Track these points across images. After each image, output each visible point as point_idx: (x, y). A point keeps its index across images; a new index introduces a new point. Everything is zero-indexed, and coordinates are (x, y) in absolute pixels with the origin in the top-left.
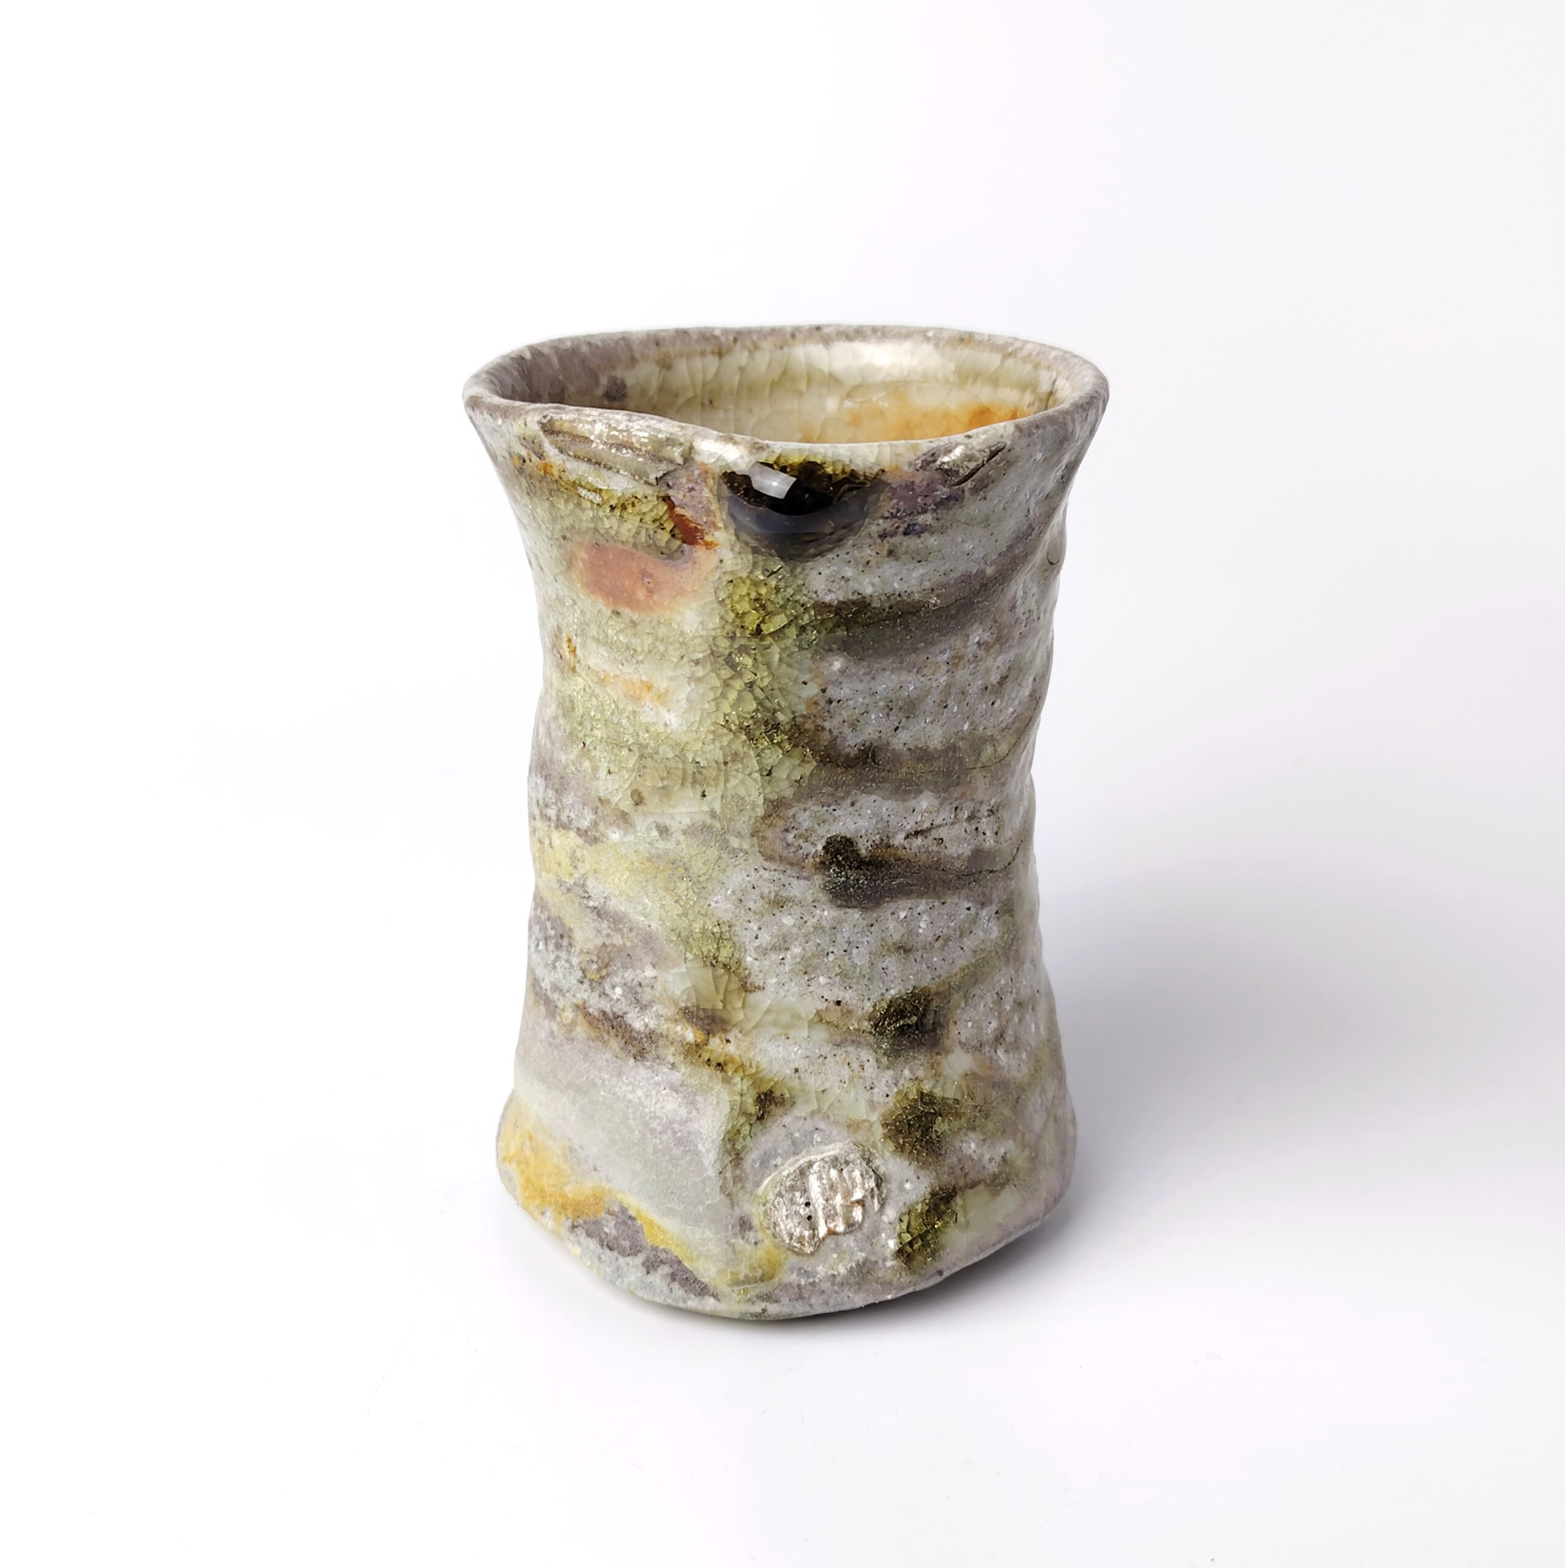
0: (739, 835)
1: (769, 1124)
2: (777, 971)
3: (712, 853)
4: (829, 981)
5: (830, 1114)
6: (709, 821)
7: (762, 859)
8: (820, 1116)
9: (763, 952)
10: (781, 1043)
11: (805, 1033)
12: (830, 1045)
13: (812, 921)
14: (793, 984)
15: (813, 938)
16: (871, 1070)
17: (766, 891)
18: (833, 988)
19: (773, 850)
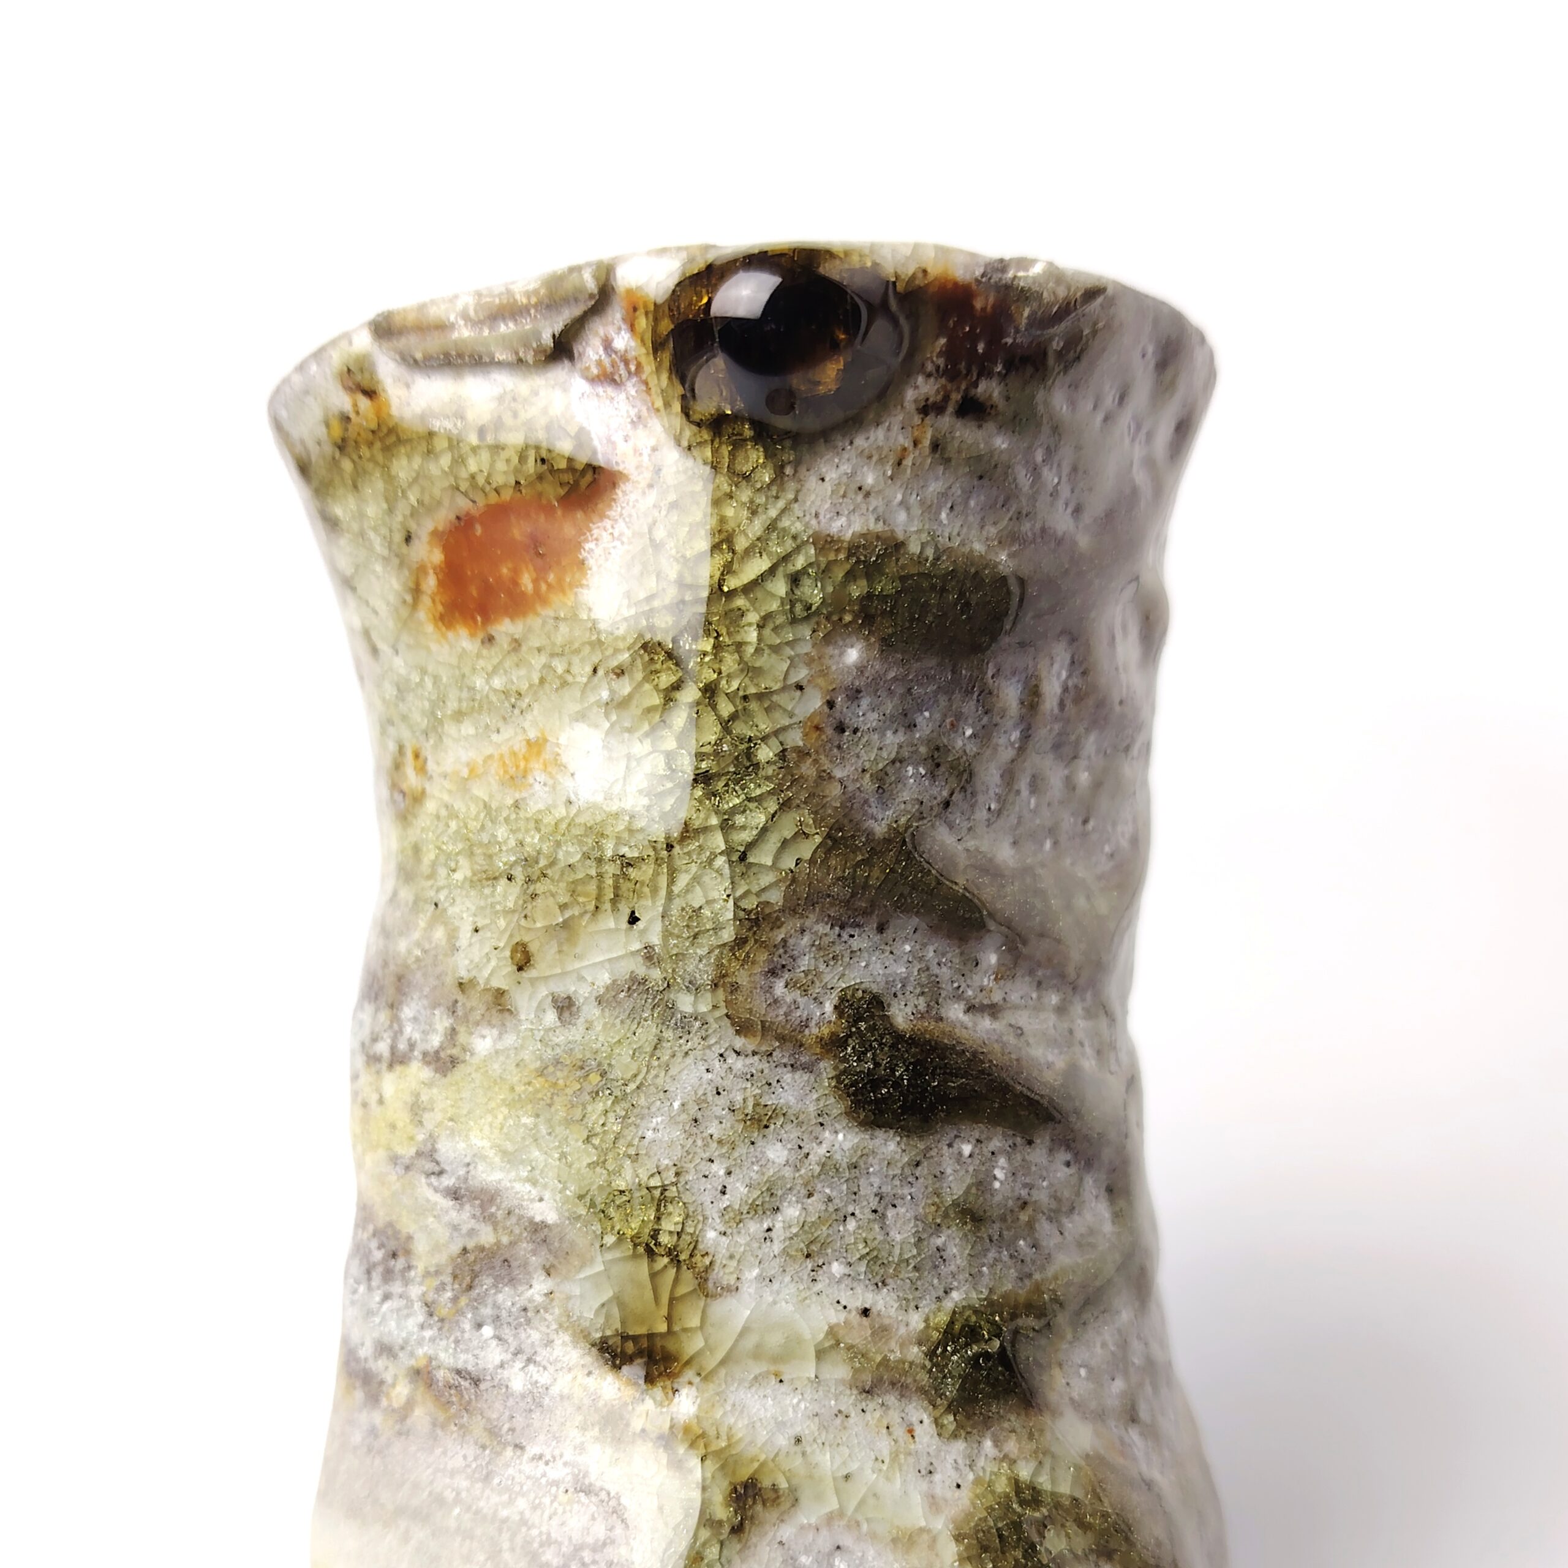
0: (694, 988)
1: (754, 1540)
2: (760, 1254)
3: (648, 1032)
4: (847, 1271)
5: (860, 1518)
6: (641, 971)
7: (731, 1031)
8: (843, 1523)
9: (735, 1218)
10: (769, 1391)
11: (809, 1369)
12: (855, 1392)
13: (819, 1152)
14: (787, 1279)
15: (819, 1186)
16: (926, 1440)
17: (739, 1098)
18: (855, 1284)
19: (750, 1011)
